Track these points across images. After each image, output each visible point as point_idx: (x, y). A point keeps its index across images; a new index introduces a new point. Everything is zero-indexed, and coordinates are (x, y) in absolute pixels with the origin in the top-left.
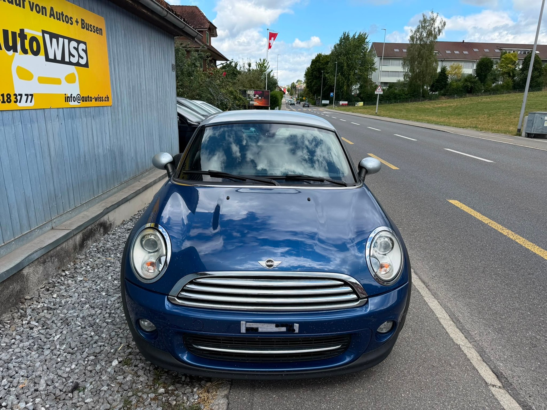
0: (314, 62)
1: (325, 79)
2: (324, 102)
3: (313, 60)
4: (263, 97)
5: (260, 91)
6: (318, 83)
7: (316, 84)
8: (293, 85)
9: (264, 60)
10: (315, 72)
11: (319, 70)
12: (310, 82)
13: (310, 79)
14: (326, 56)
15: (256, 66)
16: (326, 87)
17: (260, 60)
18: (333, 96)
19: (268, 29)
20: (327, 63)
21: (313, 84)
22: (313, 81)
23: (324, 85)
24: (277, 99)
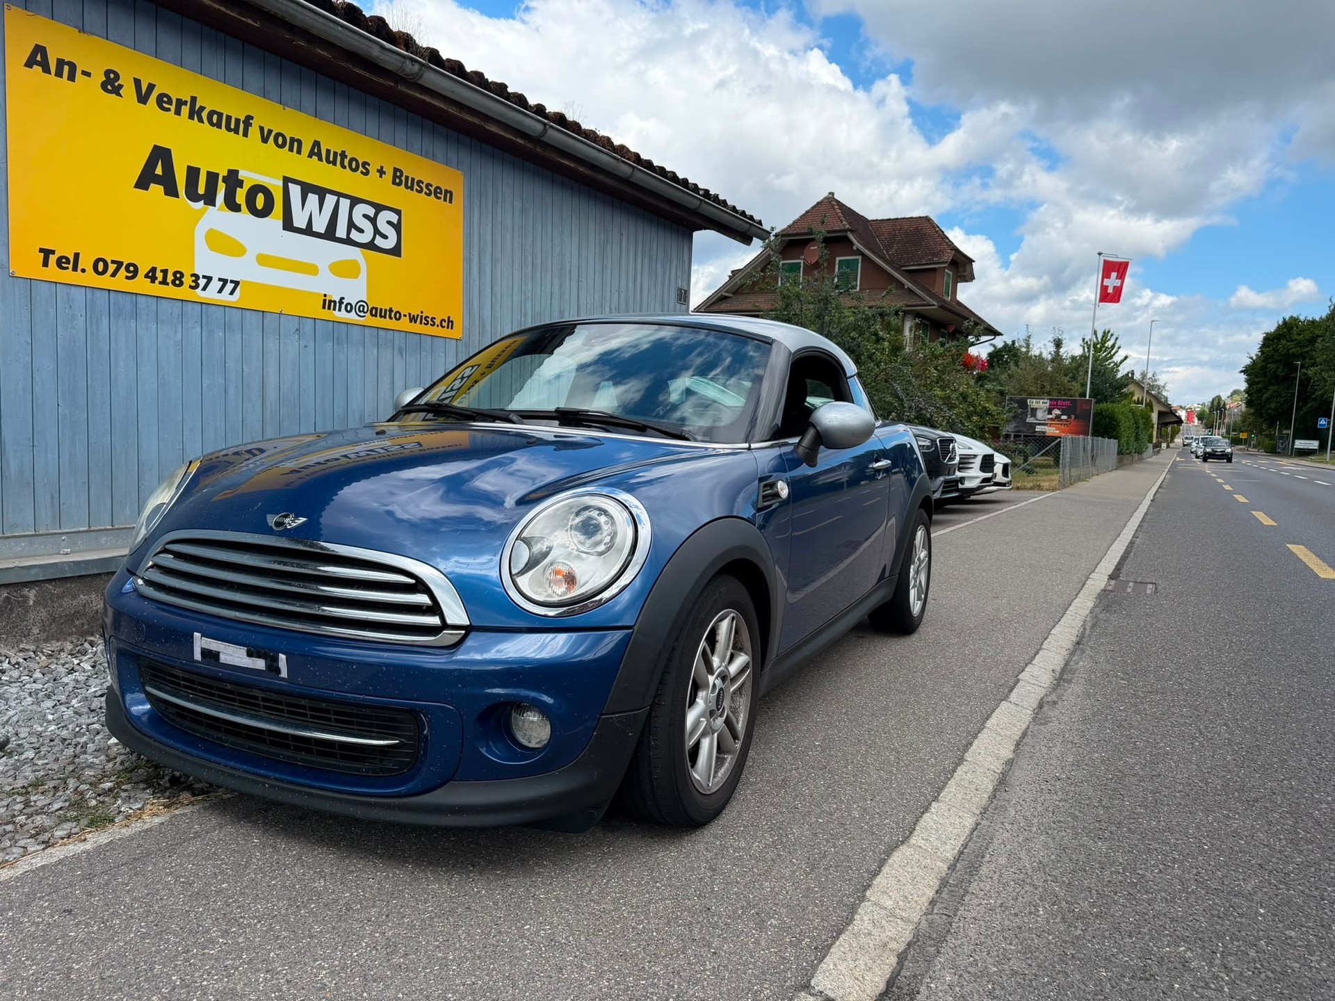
0: (1269, 340)
1: (1305, 382)
2: (1300, 444)
3: (1267, 334)
4: (1073, 416)
5: (1064, 400)
6: (1284, 395)
7: (1277, 397)
8: (1215, 403)
9: (1105, 334)
10: (1272, 366)
11: (1287, 361)
12: (1259, 391)
13: (1258, 383)
14: (1313, 322)
15: (1084, 347)
16: (1309, 405)
17: (1095, 333)
18: (1328, 428)
19: (1100, 254)
20: (1313, 340)
21: (1266, 396)
22: (1266, 388)
23: (1304, 398)
24: (1116, 420)
